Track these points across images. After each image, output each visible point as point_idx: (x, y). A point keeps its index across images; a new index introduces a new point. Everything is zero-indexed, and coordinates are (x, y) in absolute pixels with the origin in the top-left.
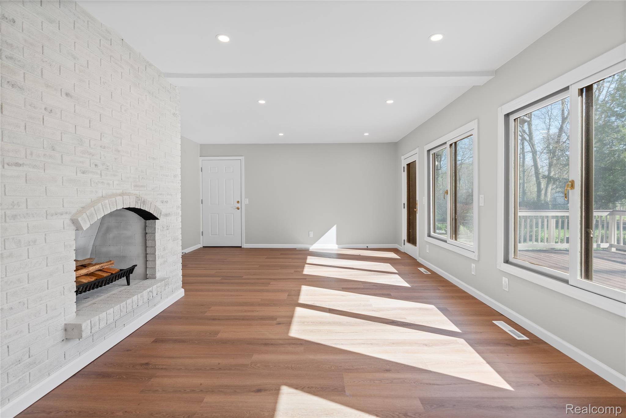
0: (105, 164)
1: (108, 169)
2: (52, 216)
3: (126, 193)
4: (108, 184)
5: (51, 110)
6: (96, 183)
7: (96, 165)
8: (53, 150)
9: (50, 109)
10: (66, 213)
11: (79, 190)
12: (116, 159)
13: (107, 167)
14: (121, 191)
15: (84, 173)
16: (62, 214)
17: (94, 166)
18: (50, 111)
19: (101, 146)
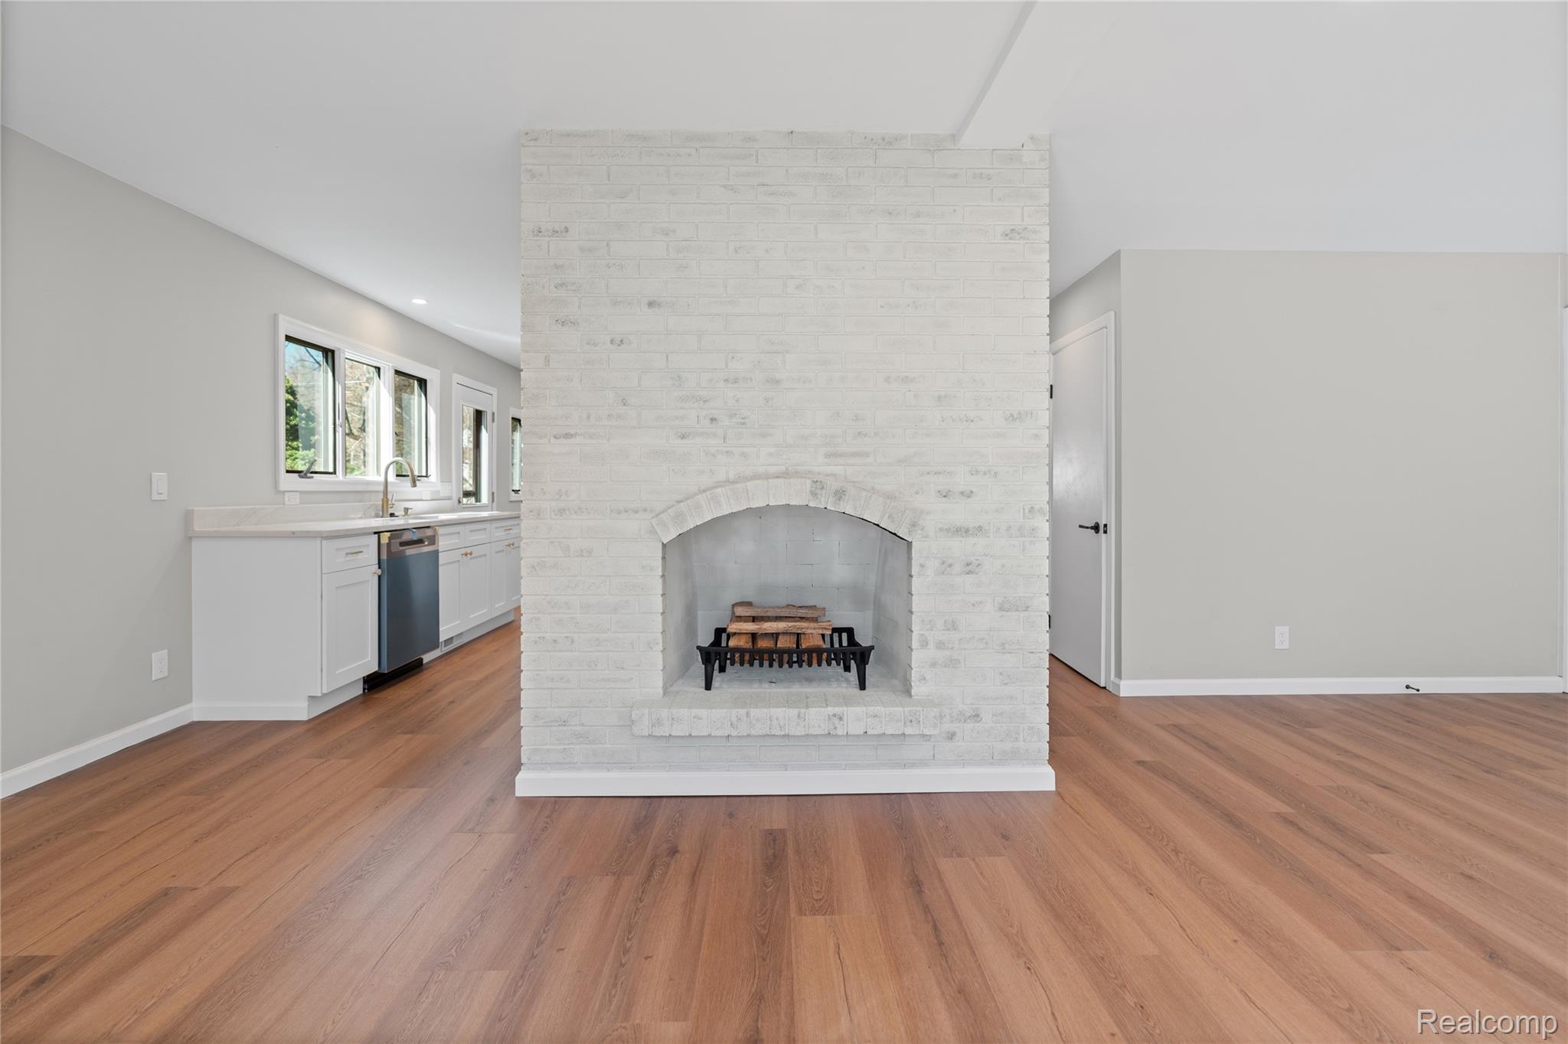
0: (736, 414)
1: (744, 424)
2: (619, 513)
3: (797, 472)
4: (744, 455)
5: (622, 341)
6: (713, 455)
7: (713, 420)
8: (624, 405)
9: (620, 339)
10: (645, 510)
11: (673, 470)
12: (767, 400)
13: (743, 421)
14: (783, 468)
15: (683, 437)
16: (636, 512)
17: (709, 421)
18: (619, 343)
19: (726, 380)
